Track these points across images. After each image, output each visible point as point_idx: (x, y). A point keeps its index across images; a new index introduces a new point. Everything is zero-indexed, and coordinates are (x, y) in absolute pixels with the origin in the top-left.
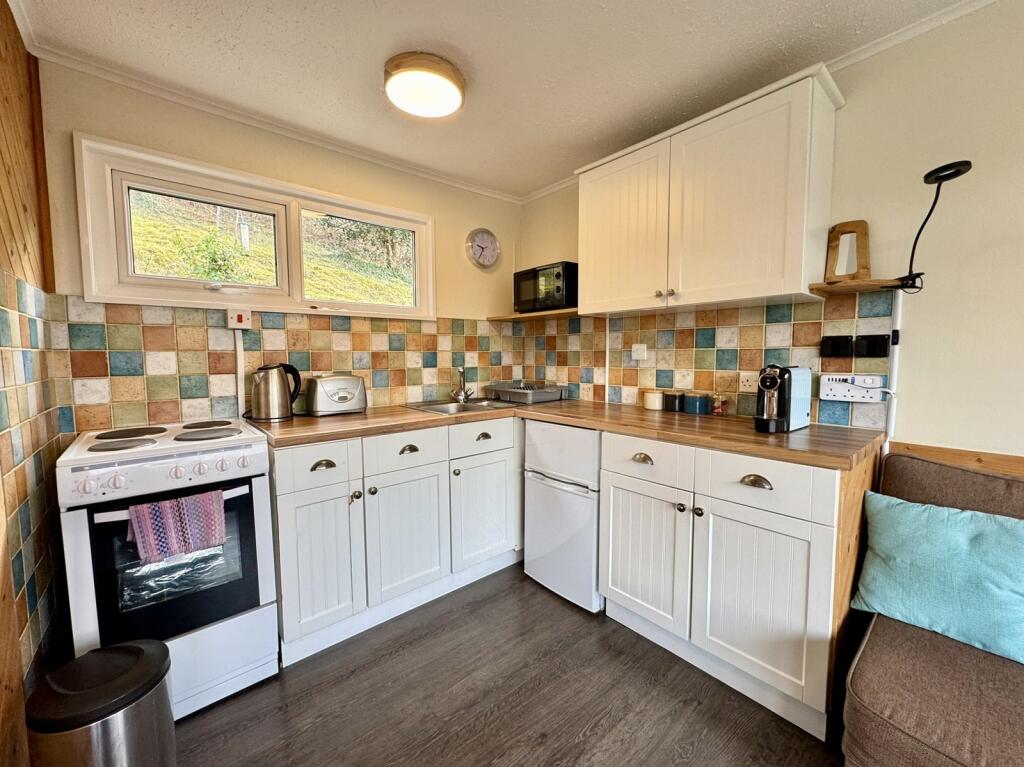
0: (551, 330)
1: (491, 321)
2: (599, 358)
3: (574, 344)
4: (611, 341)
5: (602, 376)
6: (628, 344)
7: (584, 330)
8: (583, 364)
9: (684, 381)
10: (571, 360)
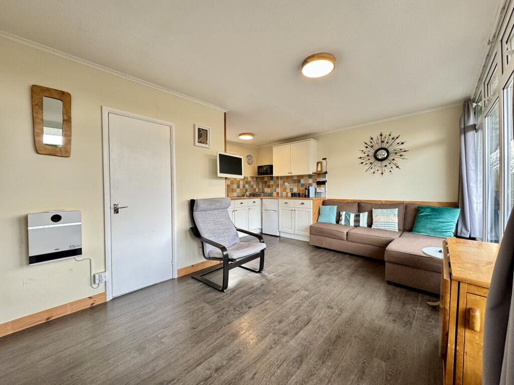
0: (266, 179)
1: (251, 177)
2: (278, 186)
3: (272, 183)
4: (280, 182)
5: (278, 190)
6: (284, 183)
7: (274, 179)
8: (274, 187)
9: (295, 190)
10: (271, 186)
